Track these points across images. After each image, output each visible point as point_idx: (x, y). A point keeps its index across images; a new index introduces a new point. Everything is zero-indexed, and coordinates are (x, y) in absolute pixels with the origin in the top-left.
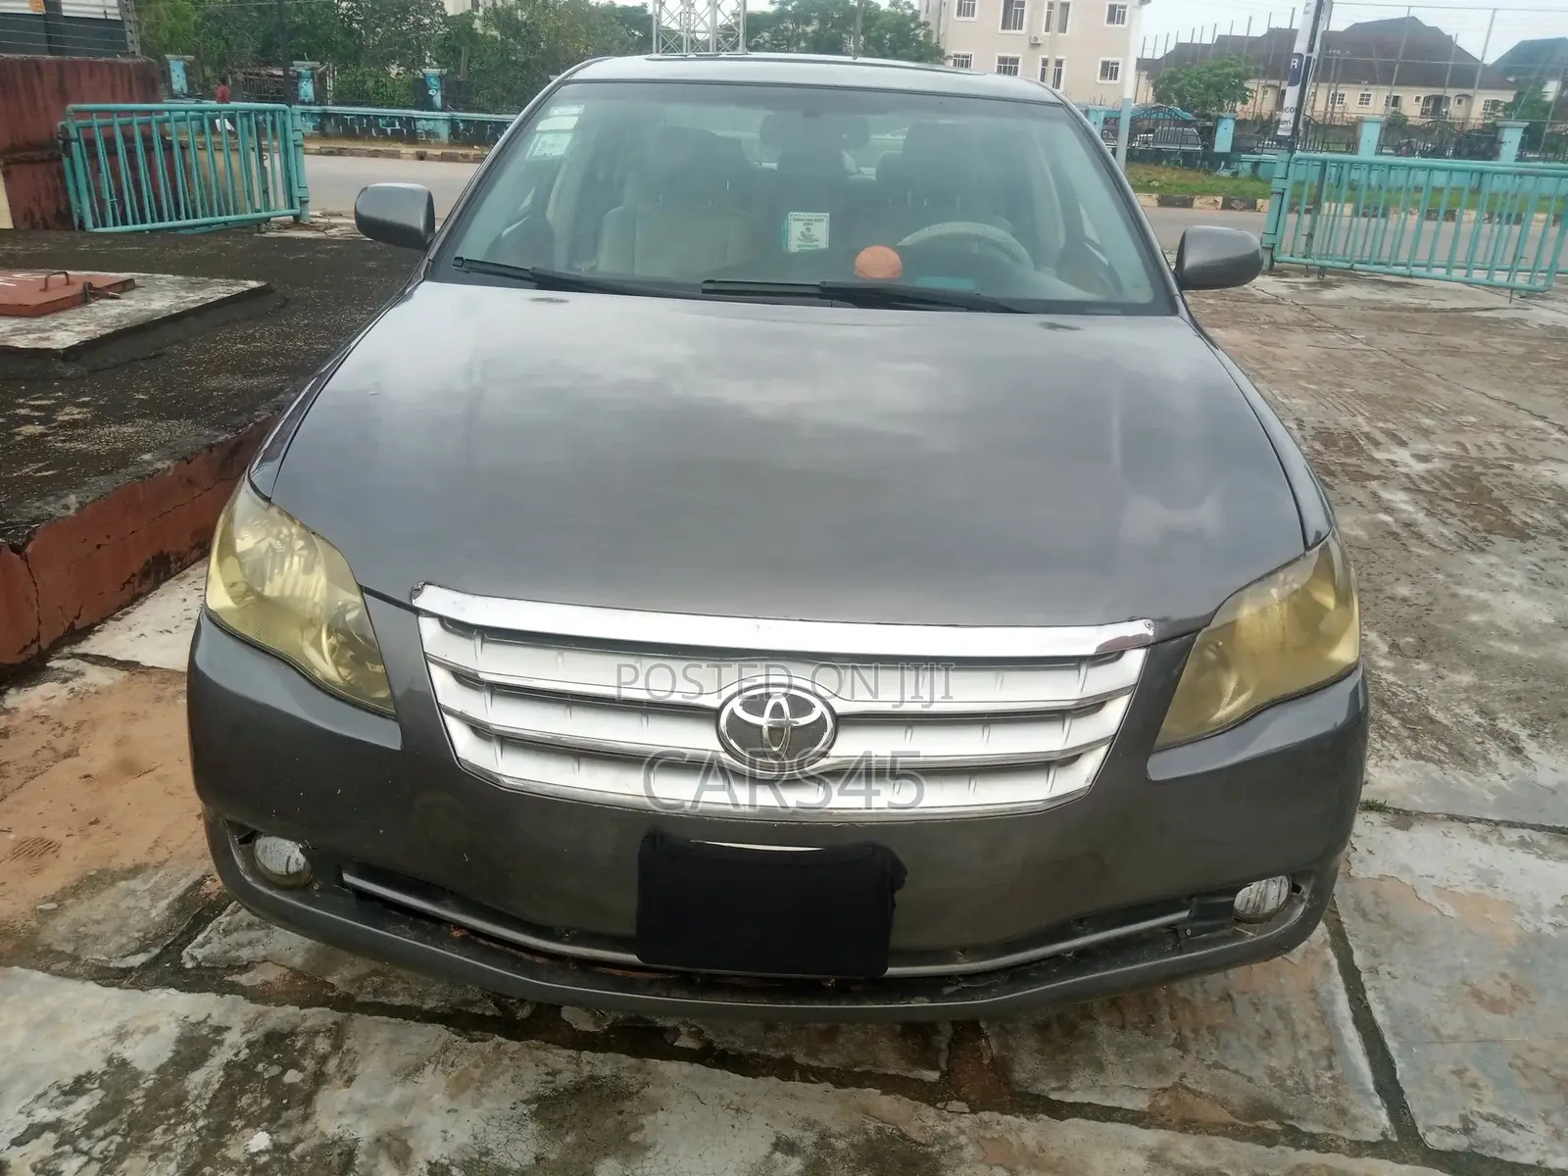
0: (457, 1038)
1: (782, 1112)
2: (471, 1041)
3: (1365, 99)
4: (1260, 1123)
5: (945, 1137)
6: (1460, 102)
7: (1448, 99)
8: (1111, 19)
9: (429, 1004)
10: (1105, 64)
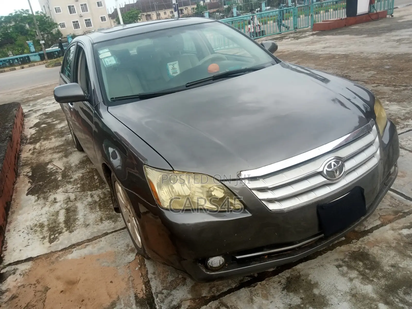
0: (250, 288)
1: (329, 261)
2: (254, 287)
3: (165, 13)
4: (399, 214)
5: (360, 248)
6: (186, 10)
7: (183, 9)
8: (99, 5)
9: (234, 286)
10: (102, 18)
